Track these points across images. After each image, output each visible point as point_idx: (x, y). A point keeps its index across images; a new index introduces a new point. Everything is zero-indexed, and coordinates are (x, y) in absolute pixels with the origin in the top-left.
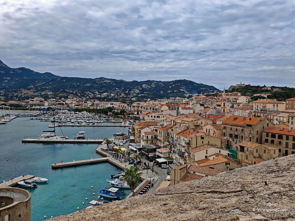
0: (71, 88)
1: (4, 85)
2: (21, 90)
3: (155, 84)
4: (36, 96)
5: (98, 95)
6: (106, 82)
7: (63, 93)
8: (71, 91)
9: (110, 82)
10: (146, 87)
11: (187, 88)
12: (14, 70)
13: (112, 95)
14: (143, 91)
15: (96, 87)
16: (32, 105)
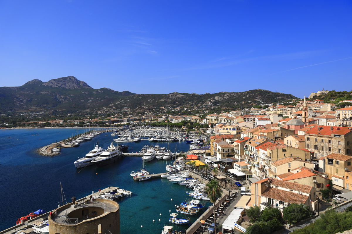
0: (147, 105)
1: (89, 104)
2: (103, 108)
3: (228, 95)
4: (117, 113)
5: (172, 109)
6: (179, 97)
7: (140, 109)
8: (147, 107)
9: (183, 97)
10: (219, 99)
11: (262, 98)
12: (97, 90)
13: (185, 109)
14: (216, 103)
15: (170, 102)
16: (113, 122)
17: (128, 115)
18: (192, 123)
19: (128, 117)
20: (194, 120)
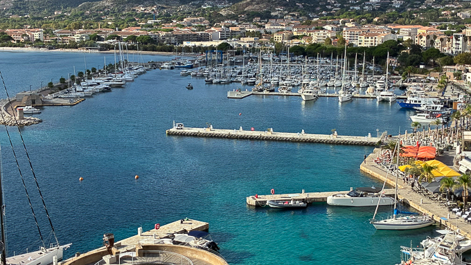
4: (189, 13)
16: (181, 39)
17: (223, 21)
18: (419, 47)
19: (222, 24)
20: (424, 38)
